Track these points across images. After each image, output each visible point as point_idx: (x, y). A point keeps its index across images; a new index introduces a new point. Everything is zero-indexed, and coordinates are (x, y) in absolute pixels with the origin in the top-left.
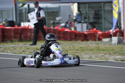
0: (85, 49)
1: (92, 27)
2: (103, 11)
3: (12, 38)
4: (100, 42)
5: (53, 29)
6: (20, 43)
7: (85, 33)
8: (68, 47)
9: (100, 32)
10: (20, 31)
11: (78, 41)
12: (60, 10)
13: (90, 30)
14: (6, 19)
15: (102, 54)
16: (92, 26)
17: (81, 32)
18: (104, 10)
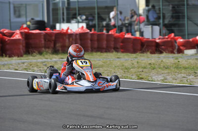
0: (156, 66)
1: (167, 32)
2: (186, 7)
3: (42, 47)
4: (180, 55)
5: (106, 33)
6: (55, 56)
7: (158, 41)
8: (130, 62)
9: (181, 40)
10: (53, 38)
11: (145, 54)
12: (118, 5)
13: (166, 36)
14: (32, 17)
15: (183, 75)
16: (168, 30)
17: (151, 39)
18: (188, 5)
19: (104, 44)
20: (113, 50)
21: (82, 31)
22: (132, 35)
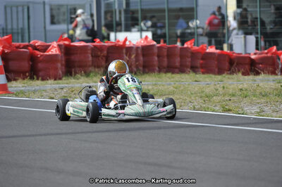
0: (250, 93)
3: (89, 66)
5: (180, 46)
7: (253, 57)
8: (212, 87)
10: (105, 53)
11: (235, 76)
12: (197, 5)
17: (243, 55)
19: (177, 61)
20: (189, 69)
21: (145, 43)
22: (217, 49)
